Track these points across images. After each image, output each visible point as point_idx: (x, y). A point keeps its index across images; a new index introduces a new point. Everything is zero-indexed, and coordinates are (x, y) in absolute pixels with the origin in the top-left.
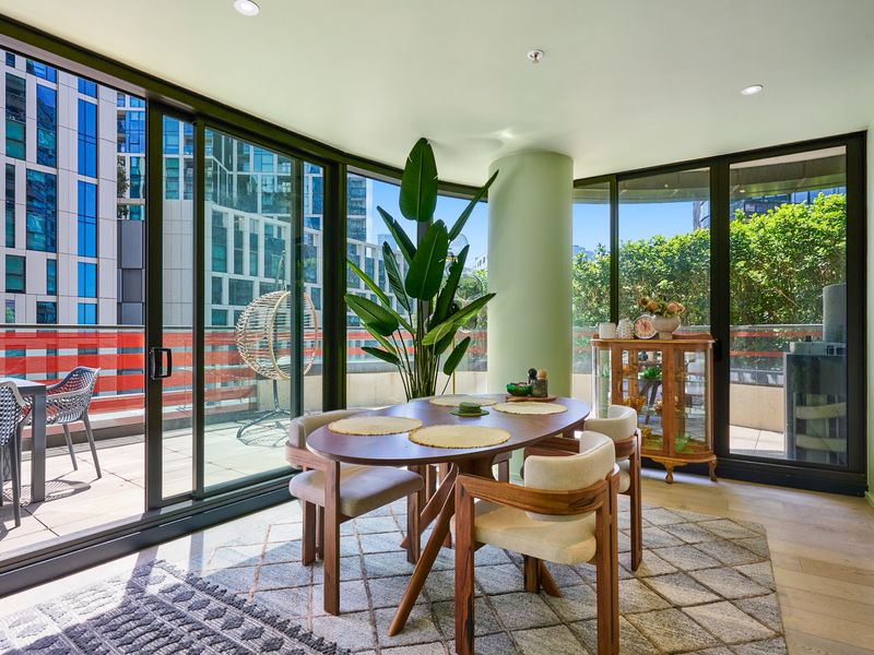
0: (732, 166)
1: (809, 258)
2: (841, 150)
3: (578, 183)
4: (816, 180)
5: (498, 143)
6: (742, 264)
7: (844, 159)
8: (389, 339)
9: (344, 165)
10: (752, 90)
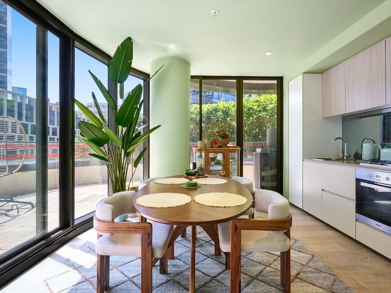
0: (244, 81)
1: (251, 118)
2: (275, 82)
3: (193, 77)
4: (253, 91)
5: (165, 50)
6: (229, 119)
7: (276, 85)
8: (102, 148)
9: (73, 41)
10: (269, 54)
